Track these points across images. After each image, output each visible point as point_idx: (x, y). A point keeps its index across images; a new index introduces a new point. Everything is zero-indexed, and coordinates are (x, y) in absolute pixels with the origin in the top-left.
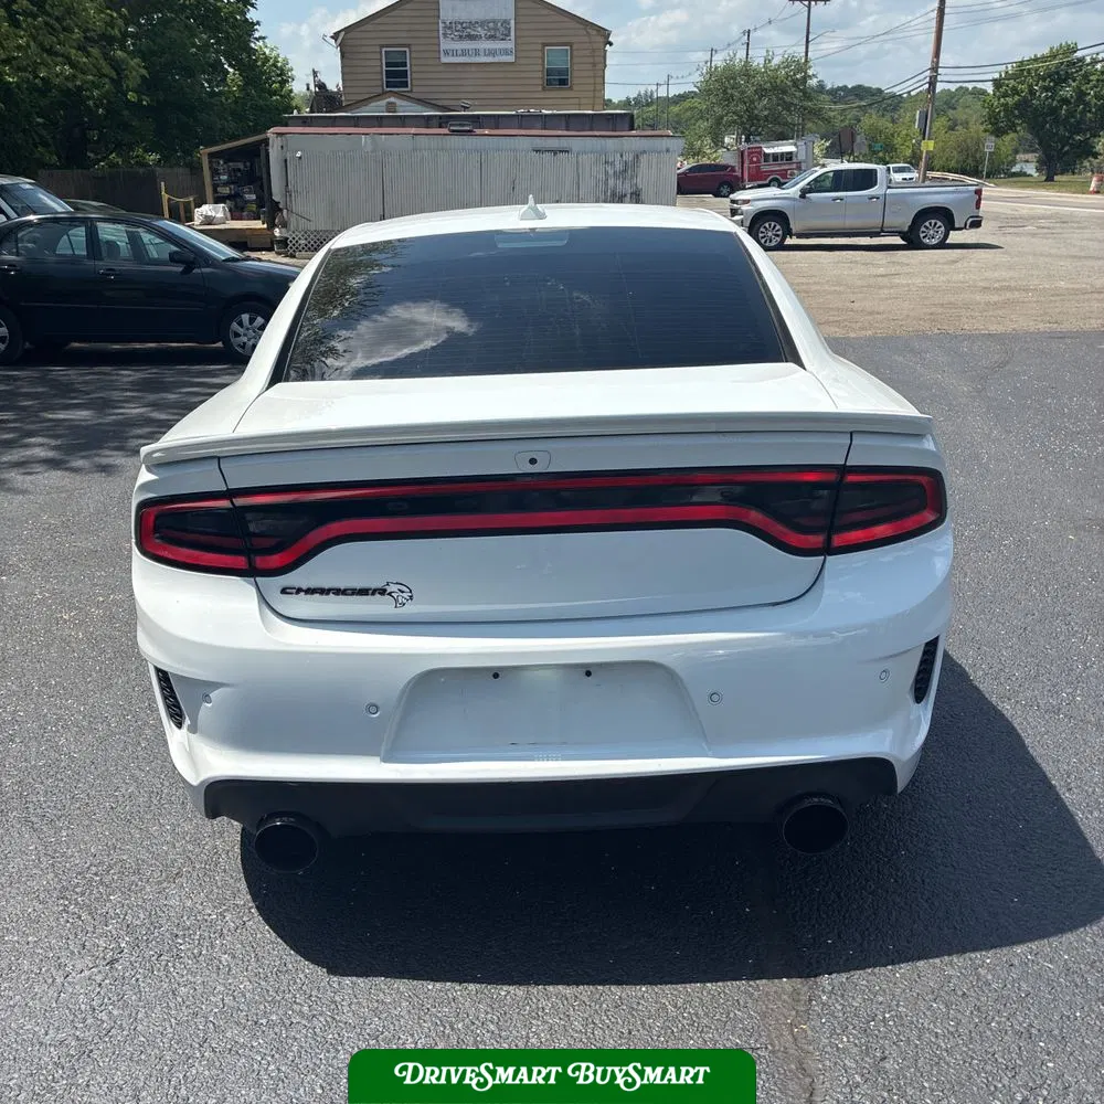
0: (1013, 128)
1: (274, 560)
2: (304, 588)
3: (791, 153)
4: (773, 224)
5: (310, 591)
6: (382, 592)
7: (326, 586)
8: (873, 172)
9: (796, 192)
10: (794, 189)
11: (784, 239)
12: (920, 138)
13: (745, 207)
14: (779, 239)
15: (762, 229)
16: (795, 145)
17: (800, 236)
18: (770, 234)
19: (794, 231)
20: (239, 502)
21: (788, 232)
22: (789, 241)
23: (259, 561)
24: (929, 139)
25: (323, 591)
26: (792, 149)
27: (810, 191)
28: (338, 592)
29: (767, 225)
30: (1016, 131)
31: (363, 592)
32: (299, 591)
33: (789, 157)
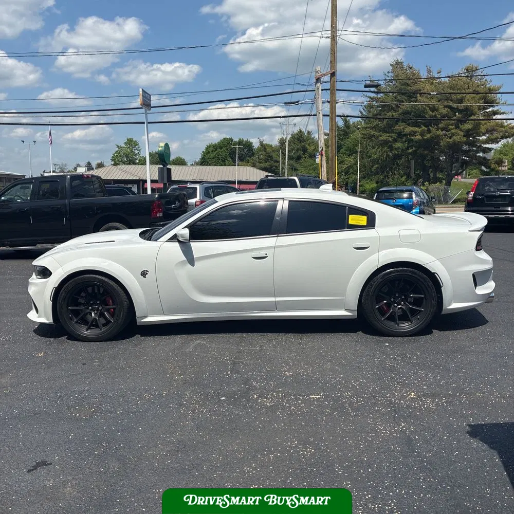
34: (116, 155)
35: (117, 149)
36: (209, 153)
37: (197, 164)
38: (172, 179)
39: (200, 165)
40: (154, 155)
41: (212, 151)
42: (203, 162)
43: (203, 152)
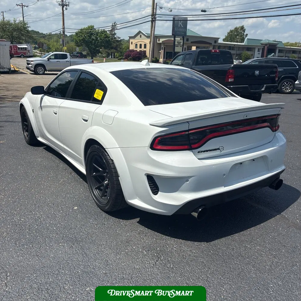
0: (82, 45)
1: (197, 145)
2: (203, 151)
3: (26, 48)
4: (41, 68)
5: (204, 151)
6: (219, 149)
7: (208, 149)
8: (66, 55)
9: (46, 59)
10: (46, 58)
11: (44, 72)
12: (62, 46)
13: (32, 63)
14: (43, 72)
15: (38, 69)
16: (27, 45)
17: (49, 71)
18: (40, 70)
19: (47, 70)
20: (190, 132)
21: (45, 70)
22: (46, 72)
23: (193, 146)
24: (65, 47)
25: (207, 151)
26: (26, 46)
27: (51, 59)
28: (210, 150)
29: (39, 68)
30: (82, 46)
31: (215, 150)
32: (202, 152)
33: (25, 49)
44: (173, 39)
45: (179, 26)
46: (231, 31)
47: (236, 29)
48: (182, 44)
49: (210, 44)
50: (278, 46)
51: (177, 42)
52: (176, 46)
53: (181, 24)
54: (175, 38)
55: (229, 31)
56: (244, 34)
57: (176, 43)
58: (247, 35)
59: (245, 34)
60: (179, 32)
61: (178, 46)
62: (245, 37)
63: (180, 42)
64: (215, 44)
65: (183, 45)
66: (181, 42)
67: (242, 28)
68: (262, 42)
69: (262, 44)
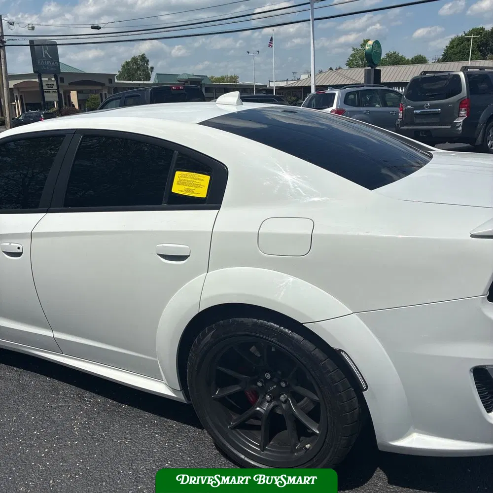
34: (351, 58)
35: (353, 52)
36: (453, 47)
37: (439, 61)
38: (381, 82)
39: (443, 62)
40: (391, 55)
41: (457, 45)
42: (445, 59)
43: (447, 46)
44: (37, 80)
45: (44, 56)
46: (127, 63)
47: (134, 60)
48: (55, 87)
49: (103, 85)
50: (203, 82)
51: (47, 85)
52: (45, 92)
53: (46, 52)
54: (40, 78)
55: (123, 63)
56: (147, 67)
57: (45, 87)
58: (152, 68)
59: (149, 67)
60: (46, 66)
61: (50, 92)
62: (150, 72)
63: (51, 85)
64: (111, 85)
65: (58, 89)
66: (53, 85)
67: (143, 58)
68: (179, 78)
69: (179, 81)
